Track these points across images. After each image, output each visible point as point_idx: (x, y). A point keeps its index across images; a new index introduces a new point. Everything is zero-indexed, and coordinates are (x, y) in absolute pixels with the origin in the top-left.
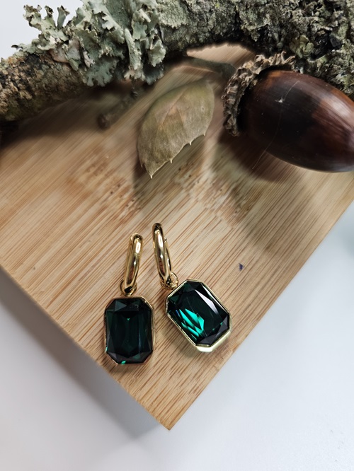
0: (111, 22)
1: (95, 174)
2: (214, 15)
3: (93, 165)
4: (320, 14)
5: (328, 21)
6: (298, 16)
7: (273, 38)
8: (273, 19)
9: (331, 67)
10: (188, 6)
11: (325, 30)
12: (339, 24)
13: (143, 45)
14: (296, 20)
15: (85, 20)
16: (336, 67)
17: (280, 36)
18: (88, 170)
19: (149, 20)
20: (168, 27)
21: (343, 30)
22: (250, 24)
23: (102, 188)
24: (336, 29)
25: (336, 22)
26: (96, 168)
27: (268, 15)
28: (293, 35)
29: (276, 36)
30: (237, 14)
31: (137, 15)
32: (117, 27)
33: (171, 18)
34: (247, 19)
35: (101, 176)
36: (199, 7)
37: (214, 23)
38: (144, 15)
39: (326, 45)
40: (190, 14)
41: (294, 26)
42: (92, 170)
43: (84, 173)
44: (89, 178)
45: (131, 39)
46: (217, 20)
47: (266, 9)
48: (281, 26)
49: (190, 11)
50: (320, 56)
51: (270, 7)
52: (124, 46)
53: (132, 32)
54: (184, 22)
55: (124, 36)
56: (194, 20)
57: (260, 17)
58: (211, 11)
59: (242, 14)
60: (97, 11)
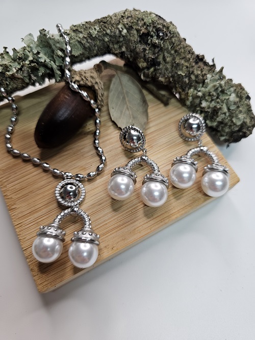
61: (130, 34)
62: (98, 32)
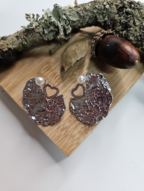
0: (53, 19)
1: (47, 71)
2: (88, 17)
3: (47, 68)
4: (124, 16)
5: (127, 18)
6: (117, 17)
7: (108, 24)
8: (108, 18)
9: (128, 34)
10: (79, 14)
11: (125, 22)
12: (130, 20)
13: (64, 27)
14: (116, 18)
15: (45, 19)
16: (129, 34)
17: (111, 24)
18: (44, 69)
19: (66, 19)
20: (73, 21)
21: (132, 21)
22: (101, 20)
23: (49, 75)
24: (129, 21)
25: (129, 19)
26: (47, 69)
27: (106, 17)
28: (115, 23)
29: (110, 24)
30: (96, 16)
31: (62, 17)
32: (55, 21)
33: (74, 18)
34: (100, 18)
35: (49, 71)
36: (83, 14)
37: (88, 19)
38: (64, 17)
39: (126, 26)
40: (80, 16)
41: (115, 20)
42: (46, 69)
43: (43, 70)
44: (45, 72)
45: (60, 25)
46: (89, 18)
47: (106, 14)
48: (111, 20)
49: (80, 15)
50: (124, 30)
51: (107, 14)
52: (57, 27)
53: (60, 23)
54: (78, 19)
55: (57, 24)
56: (81, 18)
57: (104, 17)
58: (87, 15)
59: (98, 16)
60: (49, 16)
61: (111, 8)
62: (90, 7)
